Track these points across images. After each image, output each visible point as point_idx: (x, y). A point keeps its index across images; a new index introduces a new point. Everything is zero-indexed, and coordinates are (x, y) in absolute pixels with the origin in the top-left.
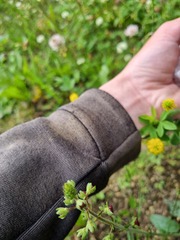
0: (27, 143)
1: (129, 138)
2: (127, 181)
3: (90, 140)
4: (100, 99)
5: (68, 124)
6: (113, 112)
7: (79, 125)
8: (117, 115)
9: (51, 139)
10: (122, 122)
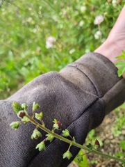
0: (46, 87)
1: (118, 83)
2: (119, 130)
3: (89, 83)
4: (95, 58)
5: (73, 74)
6: (105, 65)
7: (81, 74)
8: (107, 67)
9: (62, 83)
10: (111, 72)
